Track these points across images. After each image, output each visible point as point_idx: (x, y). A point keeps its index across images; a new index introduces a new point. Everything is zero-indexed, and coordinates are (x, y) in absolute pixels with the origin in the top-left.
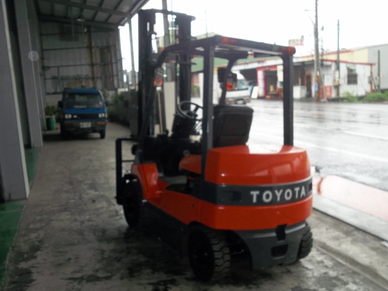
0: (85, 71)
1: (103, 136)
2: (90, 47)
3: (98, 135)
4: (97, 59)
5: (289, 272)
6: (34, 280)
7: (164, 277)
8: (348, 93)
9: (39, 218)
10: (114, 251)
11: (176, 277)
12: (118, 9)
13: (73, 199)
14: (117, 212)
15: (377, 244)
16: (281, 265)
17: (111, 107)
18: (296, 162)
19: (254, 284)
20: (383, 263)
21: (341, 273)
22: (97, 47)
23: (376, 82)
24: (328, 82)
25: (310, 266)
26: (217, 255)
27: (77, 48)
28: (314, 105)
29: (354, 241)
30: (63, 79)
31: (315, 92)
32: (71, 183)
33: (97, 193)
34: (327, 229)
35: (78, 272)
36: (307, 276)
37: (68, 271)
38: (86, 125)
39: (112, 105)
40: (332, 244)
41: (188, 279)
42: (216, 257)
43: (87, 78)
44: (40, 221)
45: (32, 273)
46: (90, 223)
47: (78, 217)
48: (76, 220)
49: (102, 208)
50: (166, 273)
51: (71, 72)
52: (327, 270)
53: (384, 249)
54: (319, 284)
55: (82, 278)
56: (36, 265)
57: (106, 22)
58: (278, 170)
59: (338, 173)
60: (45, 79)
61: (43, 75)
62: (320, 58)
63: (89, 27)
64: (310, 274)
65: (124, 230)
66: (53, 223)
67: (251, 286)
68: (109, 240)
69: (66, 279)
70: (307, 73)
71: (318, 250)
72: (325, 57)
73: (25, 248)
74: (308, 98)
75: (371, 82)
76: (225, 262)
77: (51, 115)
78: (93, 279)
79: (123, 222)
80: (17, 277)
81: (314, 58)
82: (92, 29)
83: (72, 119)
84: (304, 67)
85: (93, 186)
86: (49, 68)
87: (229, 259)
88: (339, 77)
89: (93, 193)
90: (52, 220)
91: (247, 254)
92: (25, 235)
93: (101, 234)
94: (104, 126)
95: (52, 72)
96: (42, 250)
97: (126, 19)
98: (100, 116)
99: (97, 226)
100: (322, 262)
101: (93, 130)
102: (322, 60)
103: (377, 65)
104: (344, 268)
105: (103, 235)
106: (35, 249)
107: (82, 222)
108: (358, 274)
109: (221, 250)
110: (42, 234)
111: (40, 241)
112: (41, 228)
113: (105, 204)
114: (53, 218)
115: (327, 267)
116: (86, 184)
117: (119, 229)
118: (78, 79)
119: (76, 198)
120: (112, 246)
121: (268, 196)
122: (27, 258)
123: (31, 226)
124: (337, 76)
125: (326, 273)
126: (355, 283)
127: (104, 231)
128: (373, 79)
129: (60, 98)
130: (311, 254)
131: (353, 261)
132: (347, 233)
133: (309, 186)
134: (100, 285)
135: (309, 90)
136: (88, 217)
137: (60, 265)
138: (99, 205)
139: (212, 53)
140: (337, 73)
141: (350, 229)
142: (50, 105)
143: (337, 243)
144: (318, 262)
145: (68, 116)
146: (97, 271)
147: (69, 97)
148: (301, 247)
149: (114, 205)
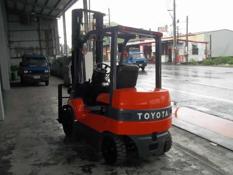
0: (36, 44)
1: (47, 84)
2: (39, 30)
3: (44, 83)
4: (43, 37)
5: (159, 159)
6: (12, 166)
7: (88, 163)
8: (193, 60)
9: (12, 131)
10: (58, 149)
11: (95, 163)
12: (56, 7)
13: (32, 120)
14: (59, 128)
15: (208, 144)
16: (154, 155)
17: (51, 66)
18: (163, 98)
19: (139, 166)
20: (211, 154)
21: (188, 159)
22: (43, 30)
23: (209, 53)
24: (181, 53)
25: (170, 156)
26: (118, 149)
27: (31, 30)
28: (173, 66)
29: (195, 143)
30: (22, 49)
31: (174, 59)
32: (30, 111)
33: (46, 117)
34: (180, 136)
35: (38, 161)
36: (169, 161)
37: (32, 160)
38: (37, 77)
39: (52, 65)
40: (183, 144)
41: (102, 164)
42: (118, 150)
43: (37, 49)
44: (12, 133)
45: (10, 162)
46: (43, 134)
47: (35, 131)
48: (34, 132)
49: (50, 125)
50: (89, 161)
51: (27, 45)
52: (180, 158)
53: (212, 146)
54: (176, 165)
55: (40, 164)
56: (12, 158)
57: (49, 14)
58: (152, 102)
59: (187, 105)
60: (10, 49)
61: (9, 46)
62: (177, 38)
63: (38, 18)
64: (170, 160)
65: (63, 138)
66: (20, 134)
67: (138, 167)
68: (55, 144)
69: (31, 165)
70: (169, 48)
71: (175, 148)
72: (179, 38)
73: (5, 148)
74: (170, 62)
75: (206, 54)
76: (123, 153)
77: (14, 71)
78: (46, 164)
79: (63, 133)
80: (1, 164)
81: (173, 39)
82: (40, 19)
83: (28, 73)
84: (168, 44)
85: (43, 113)
86: (13, 42)
87: (125, 152)
88: (188, 50)
89: (43, 117)
90: (20, 132)
91: (136, 149)
92: (4, 141)
93: (50, 140)
94: (48, 78)
95: (15, 45)
96: (15, 150)
97: (61, 13)
98: (46, 72)
99: (47, 135)
100: (177, 154)
101: (41, 80)
102: (178, 40)
103: (209, 43)
104: (189, 157)
105: (51, 141)
106: (11, 149)
107: (38, 134)
108: (197, 160)
109: (121, 146)
110: (14, 140)
111: (13, 144)
112: (14, 137)
113: (51, 123)
114: (20, 131)
115: (180, 156)
116: (39, 112)
117: (60, 137)
118: (31, 49)
119: (33, 120)
120: (57, 146)
121: (147, 116)
122: (6, 154)
123: (7, 136)
124: (186, 49)
125: (179, 160)
126: (195, 165)
127: (51, 138)
128: (207, 52)
129: (21, 60)
130: (171, 150)
131: (194, 153)
132: (191, 139)
133: (170, 111)
134: (51, 168)
135: (170, 57)
136: (41, 131)
137: (27, 157)
138: (47, 124)
139: (116, 35)
140: (187, 47)
141: (193, 136)
142: (14, 65)
143: (186, 144)
144: (175, 154)
145: (26, 72)
146: (49, 160)
147: (26, 60)
148: (165, 145)
149: (56, 123)
